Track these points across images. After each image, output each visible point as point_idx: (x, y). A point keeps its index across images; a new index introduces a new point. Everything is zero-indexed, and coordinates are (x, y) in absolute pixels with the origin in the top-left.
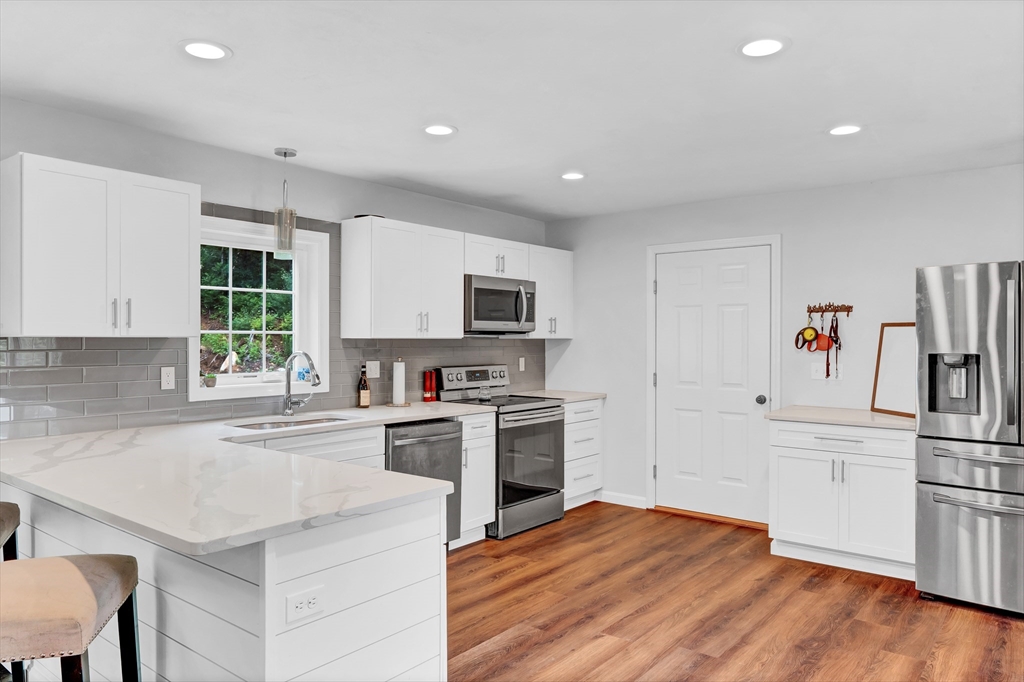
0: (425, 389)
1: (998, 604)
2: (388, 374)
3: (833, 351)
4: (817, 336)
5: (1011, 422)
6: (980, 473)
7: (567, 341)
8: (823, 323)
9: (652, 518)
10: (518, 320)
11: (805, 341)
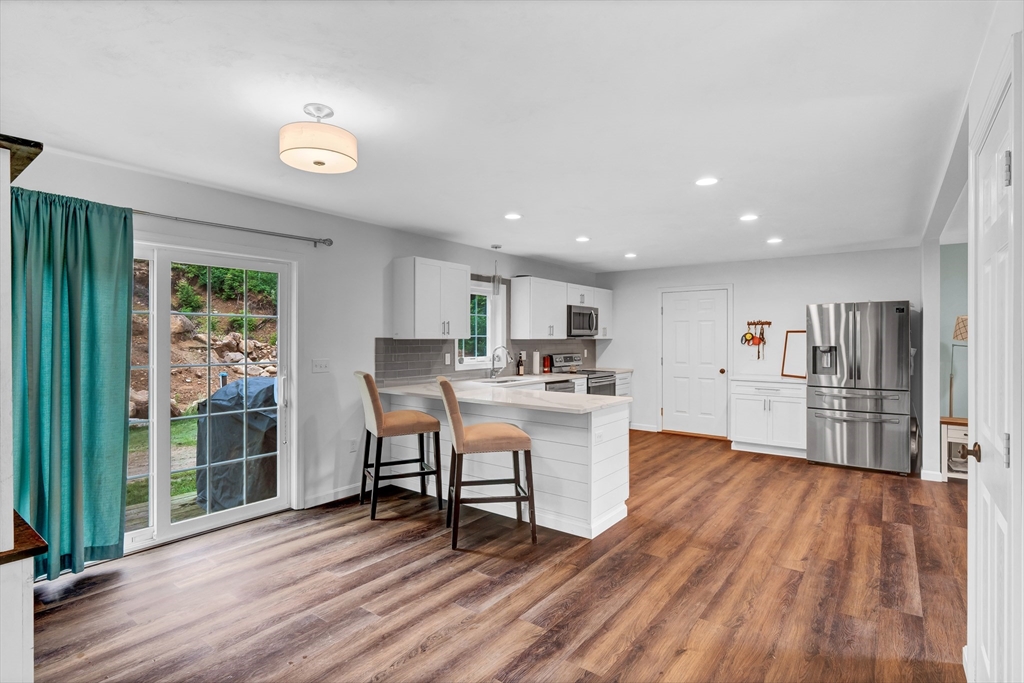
0: (544, 366)
1: (846, 463)
2: (530, 357)
3: (761, 345)
4: (753, 338)
5: (851, 378)
6: (836, 402)
7: (610, 340)
8: (756, 331)
9: (661, 436)
10: (590, 329)
11: (746, 340)
